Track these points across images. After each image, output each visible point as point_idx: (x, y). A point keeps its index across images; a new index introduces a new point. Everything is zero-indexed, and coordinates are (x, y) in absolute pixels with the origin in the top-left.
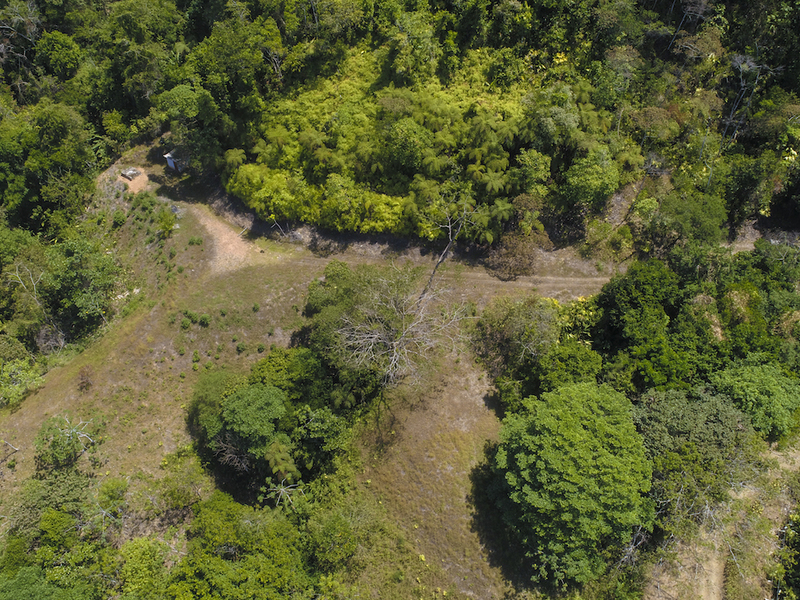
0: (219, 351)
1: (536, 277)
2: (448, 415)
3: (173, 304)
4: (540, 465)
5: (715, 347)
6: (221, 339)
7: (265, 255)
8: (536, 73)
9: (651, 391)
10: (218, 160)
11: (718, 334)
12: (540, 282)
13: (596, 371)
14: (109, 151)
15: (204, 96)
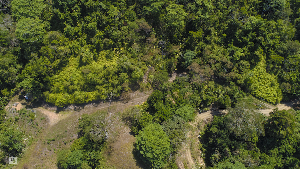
0: (60, 145)
1: (132, 100)
2: (123, 140)
3: (43, 138)
4: (147, 147)
5: (174, 106)
6: (59, 142)
7: (63, 116)
8: (117, 53)
9: (164, 121)
10: (41, 95)
11: (174, 102)
12: (134, 101)
13: (152, 119)
14: (6, 100)
15: (33, 81)
